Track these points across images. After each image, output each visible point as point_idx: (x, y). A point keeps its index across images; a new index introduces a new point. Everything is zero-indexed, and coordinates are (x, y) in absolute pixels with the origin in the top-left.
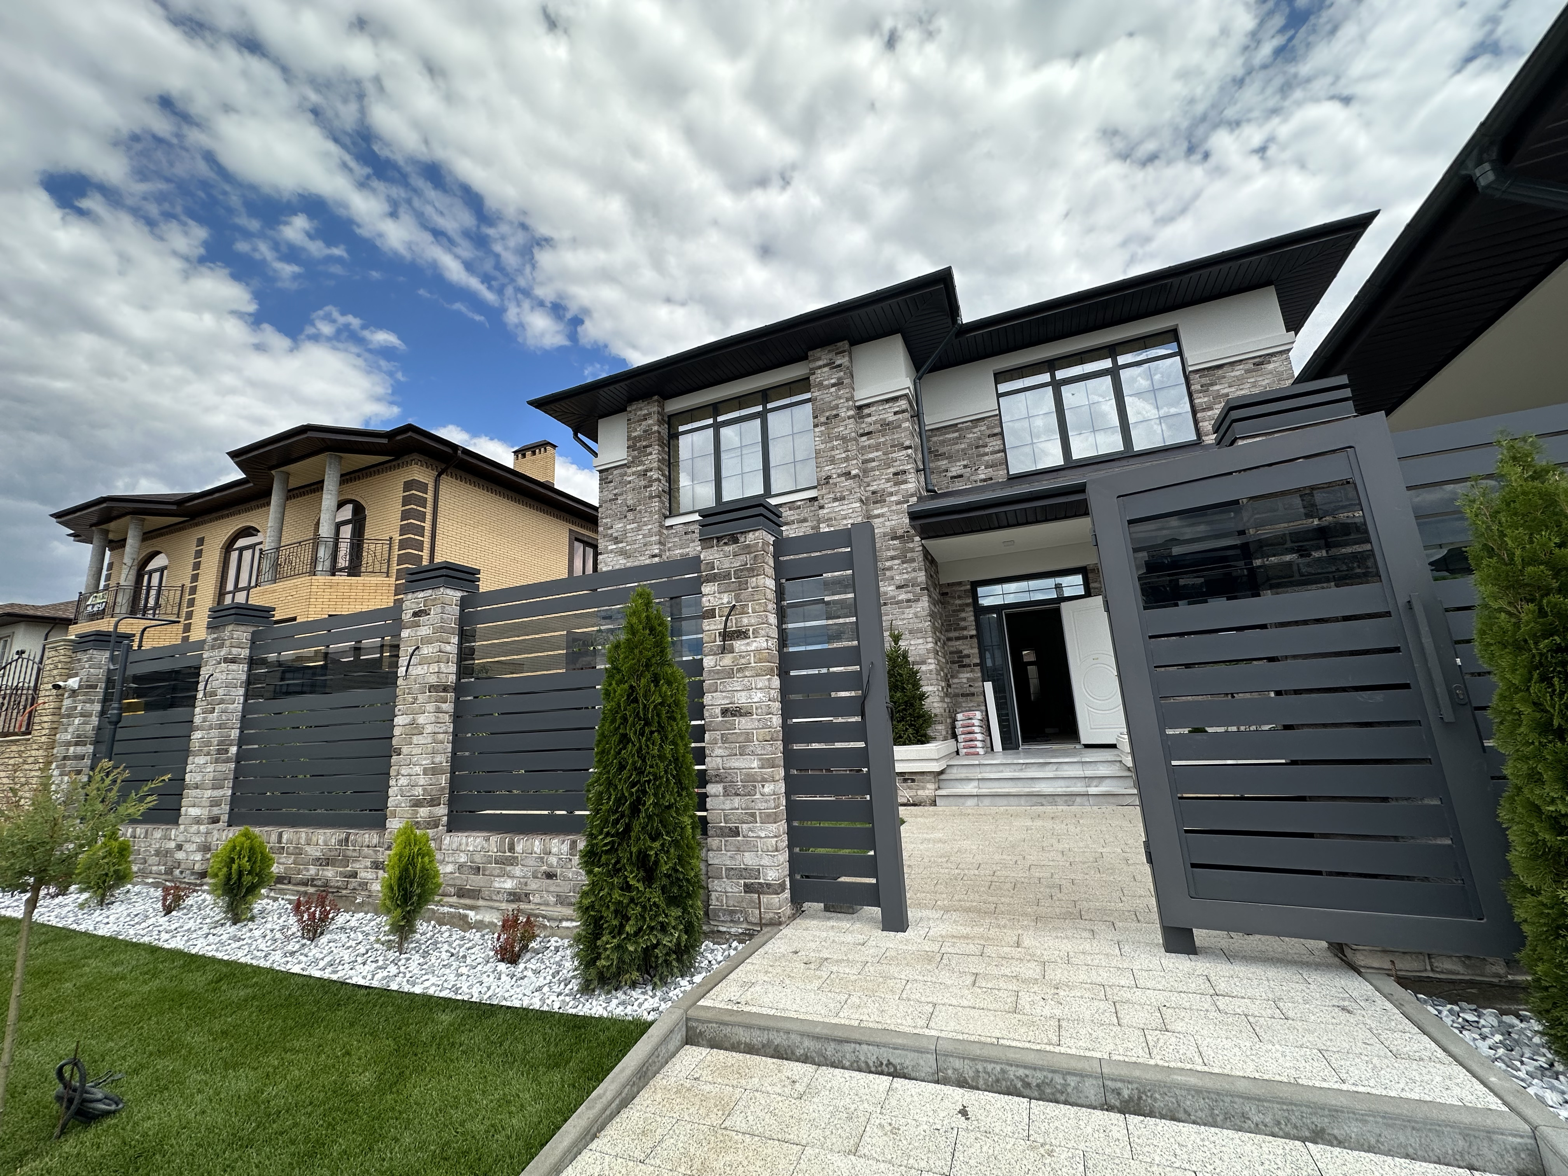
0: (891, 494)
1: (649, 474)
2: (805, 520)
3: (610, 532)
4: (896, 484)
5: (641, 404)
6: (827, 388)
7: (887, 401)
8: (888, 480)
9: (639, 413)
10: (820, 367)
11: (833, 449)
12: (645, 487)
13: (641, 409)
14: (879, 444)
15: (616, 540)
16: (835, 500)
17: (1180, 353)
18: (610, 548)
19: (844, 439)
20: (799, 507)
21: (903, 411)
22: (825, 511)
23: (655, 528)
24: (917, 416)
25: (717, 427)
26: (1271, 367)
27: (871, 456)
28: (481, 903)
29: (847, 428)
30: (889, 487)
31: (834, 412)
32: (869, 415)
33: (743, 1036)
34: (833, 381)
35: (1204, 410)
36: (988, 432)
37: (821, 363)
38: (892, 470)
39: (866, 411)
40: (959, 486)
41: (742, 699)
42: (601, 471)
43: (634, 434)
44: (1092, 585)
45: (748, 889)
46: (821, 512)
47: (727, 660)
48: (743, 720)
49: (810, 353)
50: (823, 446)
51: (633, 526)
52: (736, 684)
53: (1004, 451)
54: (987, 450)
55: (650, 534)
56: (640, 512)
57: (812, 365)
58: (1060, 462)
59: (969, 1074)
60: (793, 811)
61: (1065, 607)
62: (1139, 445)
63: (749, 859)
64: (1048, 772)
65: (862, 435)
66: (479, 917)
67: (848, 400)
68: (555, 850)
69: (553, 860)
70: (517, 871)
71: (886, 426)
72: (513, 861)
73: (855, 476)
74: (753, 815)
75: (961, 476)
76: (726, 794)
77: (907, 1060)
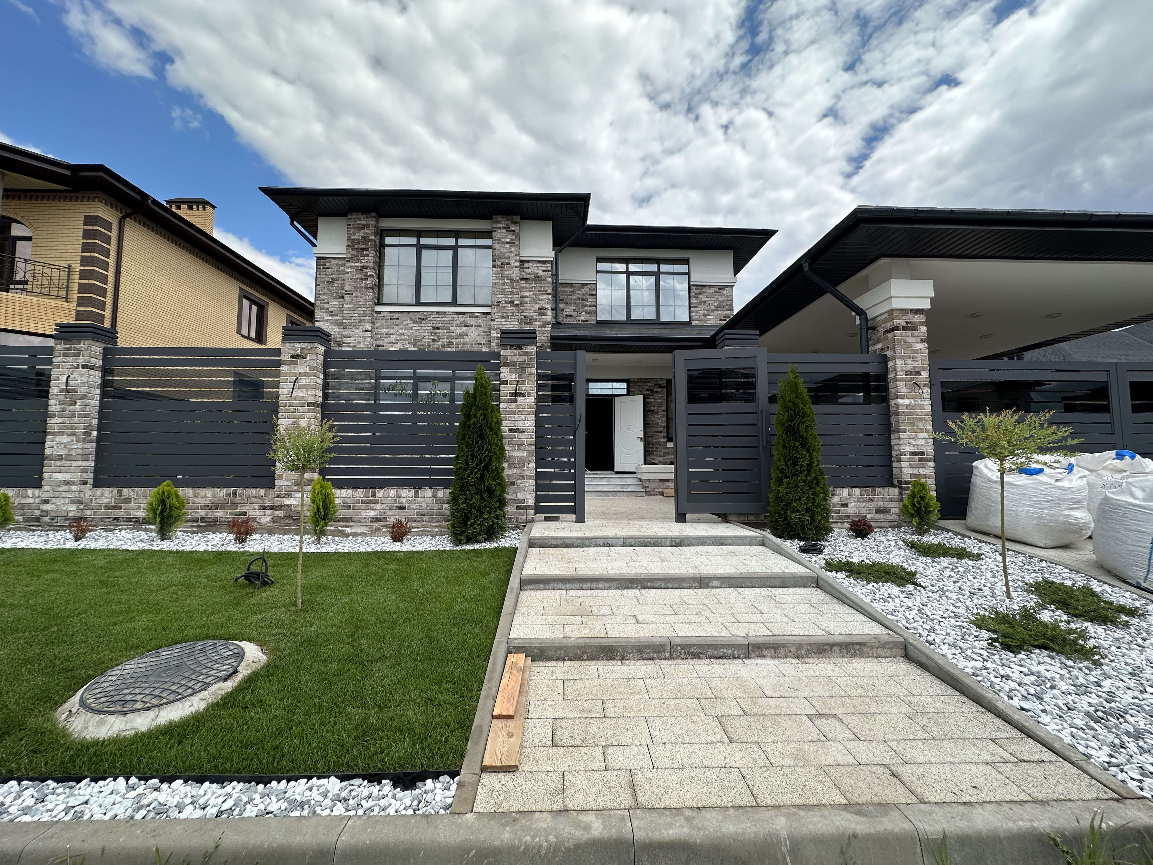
0: (536, 320)
1: (365, 270)
2: (480, 326)
3: (326, 306)
4: (539, 315)
5: (360, 216)
6: (504, 243)
7: (540, 262)
8: (535, 312)
9: (358, 222)
10: (500, 228)
11: (503, 284)
12: (361, 279)
13: (360, 220)
14: (532, 288)
15: (332, 313)
16: (503, 317)
17: (688, 273)
18: (326, 318)
19: (511, 279)
20: (477, 317)
21: (548, 271)
22: (495, 323)
23: (369, 311)
24: (555, 275)
25: (420, 248)
26: (725, 292)
27: (526, 294)
28: (352, 524)
29: (514, 273)
30: (536, 316)
31: (507, 261)
32: (528, 268)
33: (553, 542)
34: (508, 240)
35: (694, 307)
36: (589, 293)
37: (501, 225)
38: (538, 306)
39: (526, 265)
40: (569, 321)
41: (520, 425)
42: (318, 258)
43: (353, 237)
44: (631, 389)
45: (518, 508)
46: (493, 323)
47: (513, 406)
48: (520, 434)
49: (494, 217)
50: (497, 281)
51: (349, 306)
52: (517, 417)
53: (596, 306)
54: (587, 303)
55: (364, 314)
56: (356, 297)
57: (495, 225)
58: (624, 319)
59: (633, 543)
60: (538, 476)
61: (616, 400)
62: (663, 319)
63: (520, 495)
64: (604, 482)
65: (522, 279)
66: (353, 531)
67: (516, 255)
68: (404, 495)
69: (404, 500)
70: (378, 506)
71: (537, 277)
72: (376, 502)
73: (517, 305)
74: (523, 477)
75: (571, 316)
76: (509, 467)
77: (614, 542)
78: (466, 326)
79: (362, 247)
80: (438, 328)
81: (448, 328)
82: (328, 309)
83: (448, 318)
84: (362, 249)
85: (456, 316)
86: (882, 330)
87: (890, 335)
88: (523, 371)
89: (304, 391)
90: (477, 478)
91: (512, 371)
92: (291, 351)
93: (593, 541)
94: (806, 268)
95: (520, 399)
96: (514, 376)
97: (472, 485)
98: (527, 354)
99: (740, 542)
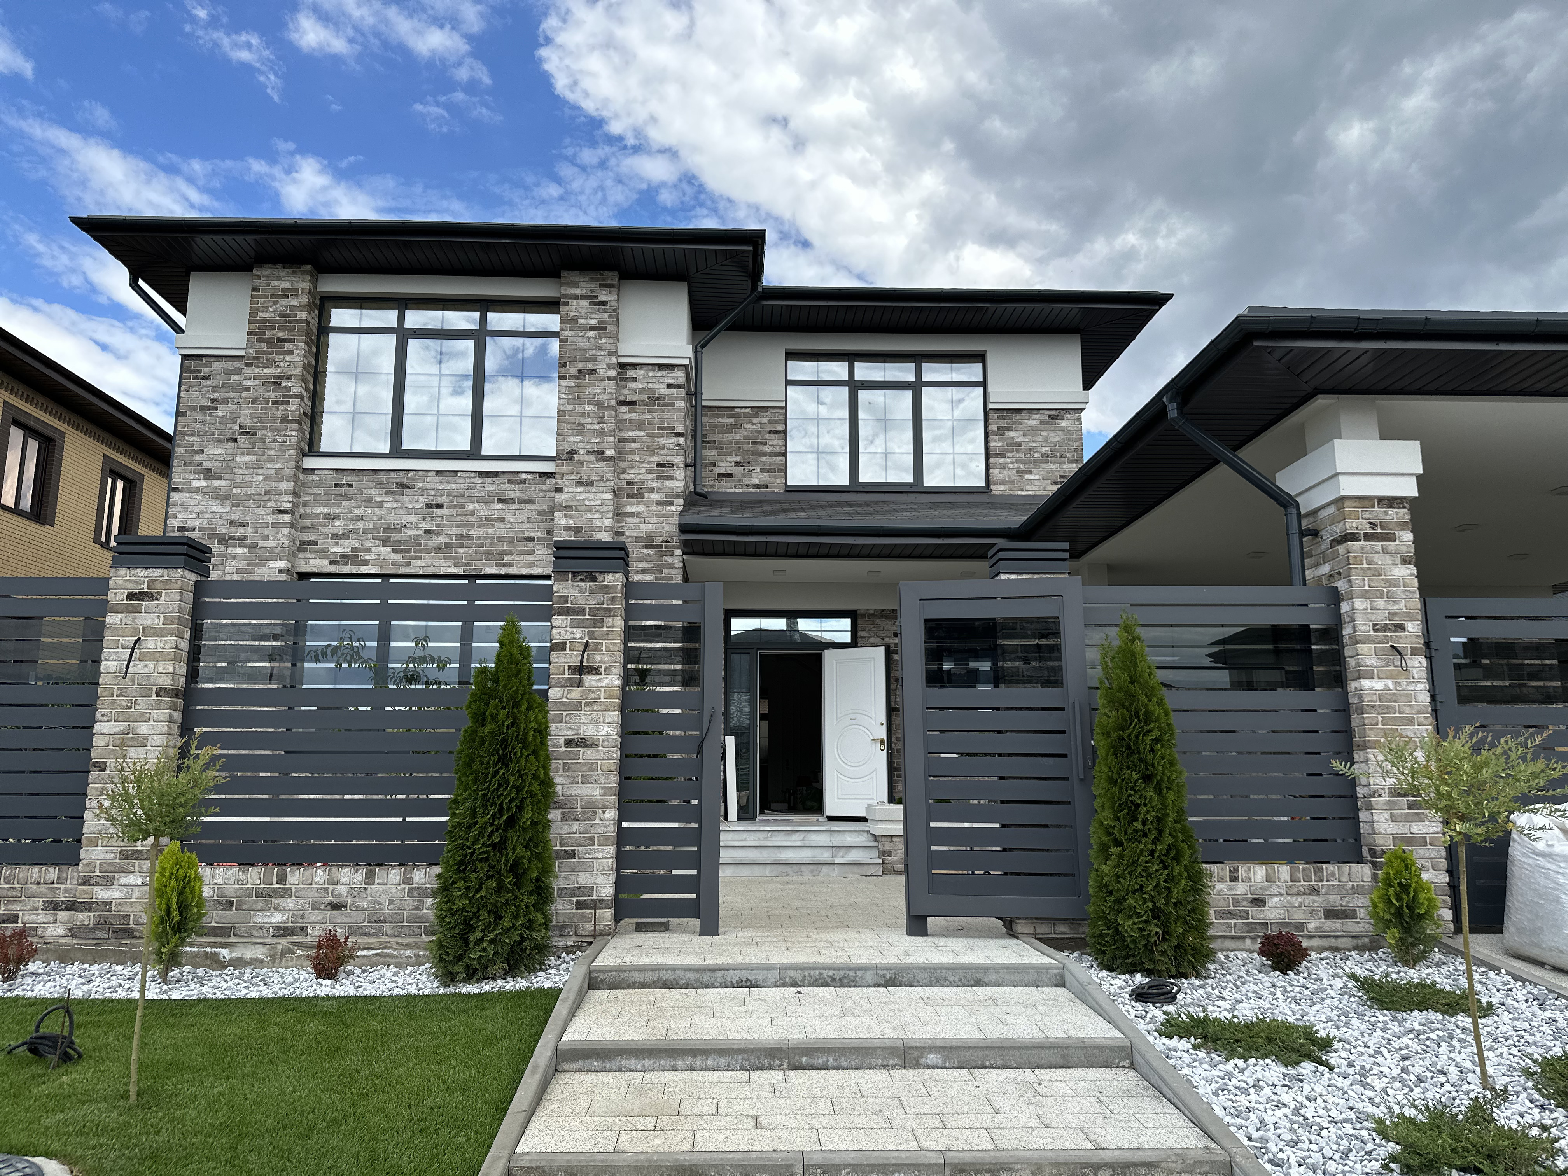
0: (652, 490)
1: (284, 383)
2: (530, 501)
3: (197, 458)
4: (659, 478)
5: (279, 271)
6: (584, 328)
7: (661, 367)
8: (650, 471)
9: (275, 283)
10: (576, 297)
11: (583, 415)
12: (275, 402)
13: (279, 278)
14: (643, 421)
15: (208, 473)
16: (579, 483)
17: (984, 384)
18: (196, 483)
19: (599, 404)
20: (524, 482)
21: (679, 386)
22: (564, 496)
23: (289, 469)
24: (694, 393)
25: (403, 335)
26: (1064, 423)
27: (632, 434)
28: (233, 939)
29: (605, 391)
30: (650, 480)
31: (590, 366)
32: (635, 380)
33: (638, 977)
34: (593, 322)
35: (996, 456)
36: (770, 427)
37: (578, 291)
38: (656, 459)
39: (631, 373)
40: (727, 487)
41: (588, 731)
42: (185, 357)
43: (262, 315)
44: (861, 634)
45: (580, 905)
46: (558, 495)
47: (575, 693)
48: (588, 751)
49: (564, 273)
50: (569, 408)
51: (246, 458)
52: (584, 716)
53: (785, 454)
54: (766, 449)
55: (279, 476)
56: (263, 439)
57: (565, 291)
58: (845, 481)
59: (799, 978)
60: (622, 837)
61: (829, 656)
62: (930, 480)
63: (584, 879)
64: (795, 842)
65: (622, 404)
66: (235, 955)
67: (610, 354)
68: (344, 880)
69: (343, 890)
70: (290, 903)
71: (654, 398)
72: (285, 893)
73: (610, 458)
74: (592, 839)
75: (731, 475)
76: (564, 818)
77: (760, 976)
78: (500, 501)
79: (280, 334)
80: (439, 506)
81: (462, 506)
82: (200, 464)
83: (460, 484)
84: (279, 340)
85: (478, 480)
86: (1327, 536)
87: (1341, 549)
88: (597, 623)
89: (151, 665)
90: (494, 846)
91: (576, 623)
92: (129, 585)
93: (719, 974)
94: (1173, 411)
95: (589, 680)
96: (578, 633)
97: (481, 860)
98: (606, 589)
99: (1016, 978)
